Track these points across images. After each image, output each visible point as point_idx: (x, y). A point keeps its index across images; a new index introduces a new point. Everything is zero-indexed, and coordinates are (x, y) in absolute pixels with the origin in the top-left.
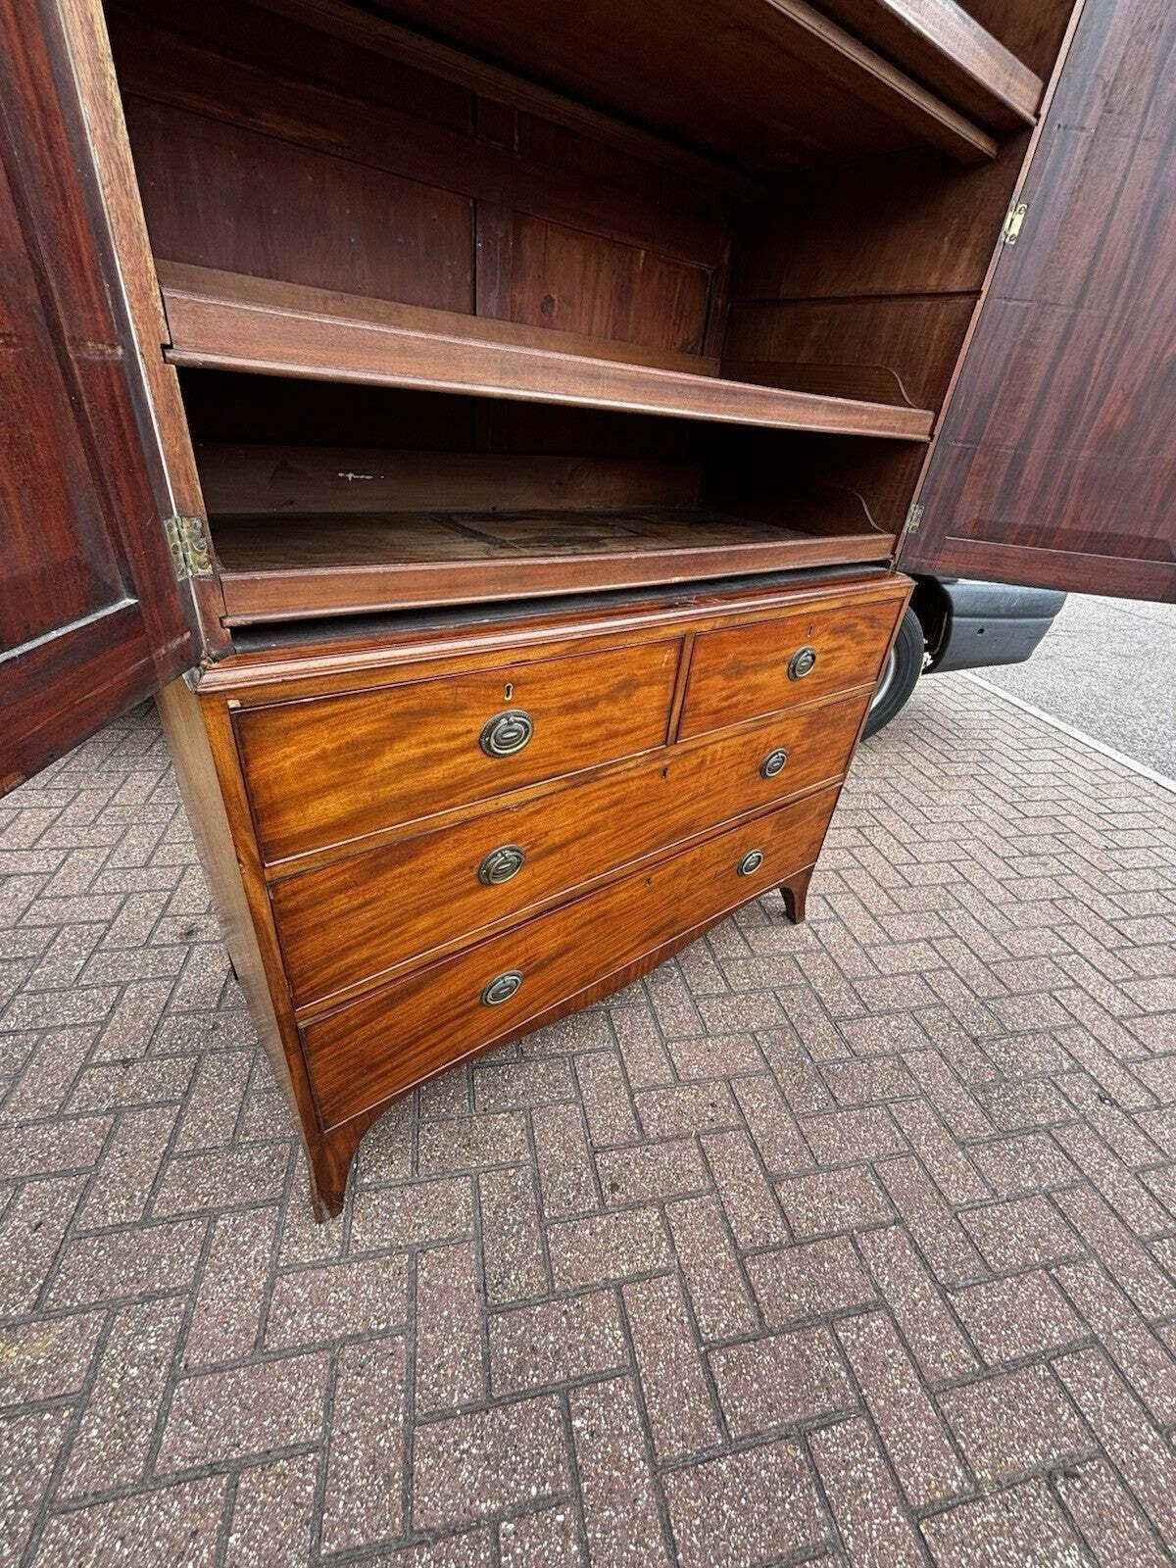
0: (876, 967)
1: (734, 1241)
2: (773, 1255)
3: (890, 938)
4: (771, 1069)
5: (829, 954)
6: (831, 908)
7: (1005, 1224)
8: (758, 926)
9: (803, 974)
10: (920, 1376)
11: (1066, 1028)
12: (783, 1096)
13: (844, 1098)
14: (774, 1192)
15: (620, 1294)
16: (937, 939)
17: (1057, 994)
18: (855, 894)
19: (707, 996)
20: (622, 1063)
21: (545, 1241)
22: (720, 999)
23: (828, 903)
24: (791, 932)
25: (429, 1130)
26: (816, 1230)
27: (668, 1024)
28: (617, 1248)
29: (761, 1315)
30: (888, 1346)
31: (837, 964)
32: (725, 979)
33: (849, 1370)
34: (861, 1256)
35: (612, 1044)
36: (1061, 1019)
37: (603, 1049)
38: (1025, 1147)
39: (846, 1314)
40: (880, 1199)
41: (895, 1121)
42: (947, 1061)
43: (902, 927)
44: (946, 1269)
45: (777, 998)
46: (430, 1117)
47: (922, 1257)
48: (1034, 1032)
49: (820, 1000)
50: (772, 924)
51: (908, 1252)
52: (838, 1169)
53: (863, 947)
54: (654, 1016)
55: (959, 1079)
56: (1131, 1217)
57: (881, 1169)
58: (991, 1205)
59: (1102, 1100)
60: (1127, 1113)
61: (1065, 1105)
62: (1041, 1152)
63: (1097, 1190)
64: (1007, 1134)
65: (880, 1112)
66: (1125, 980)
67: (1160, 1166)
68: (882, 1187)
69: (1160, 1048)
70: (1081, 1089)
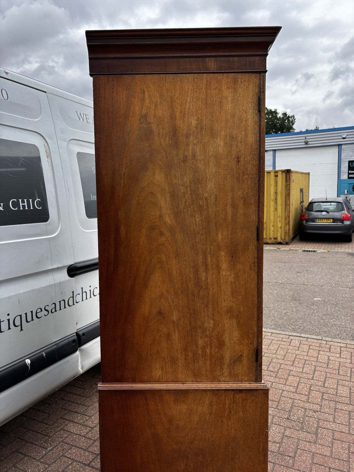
4: (274, 463)
7: (338, 451)
12: (284, 466)
13: (291, 454)
38: (321, 433)
40: (323, 468)
41: (303, 450)
42: (291, 428)
48: (291, 407)
55: (297, 430)
56: (344, 431)
57: (315, 461)
58: (332, 450)
59: (315, 412)
60: (320, 411)
61: (313, 419)
62: (323, 432)
63: (336, 431)
64: (316, 434)
65: (299, 451)
66: (286, 382)
67: (334, 418)
68: (320, 465)
69: (307, 393)
70: (311, 413)
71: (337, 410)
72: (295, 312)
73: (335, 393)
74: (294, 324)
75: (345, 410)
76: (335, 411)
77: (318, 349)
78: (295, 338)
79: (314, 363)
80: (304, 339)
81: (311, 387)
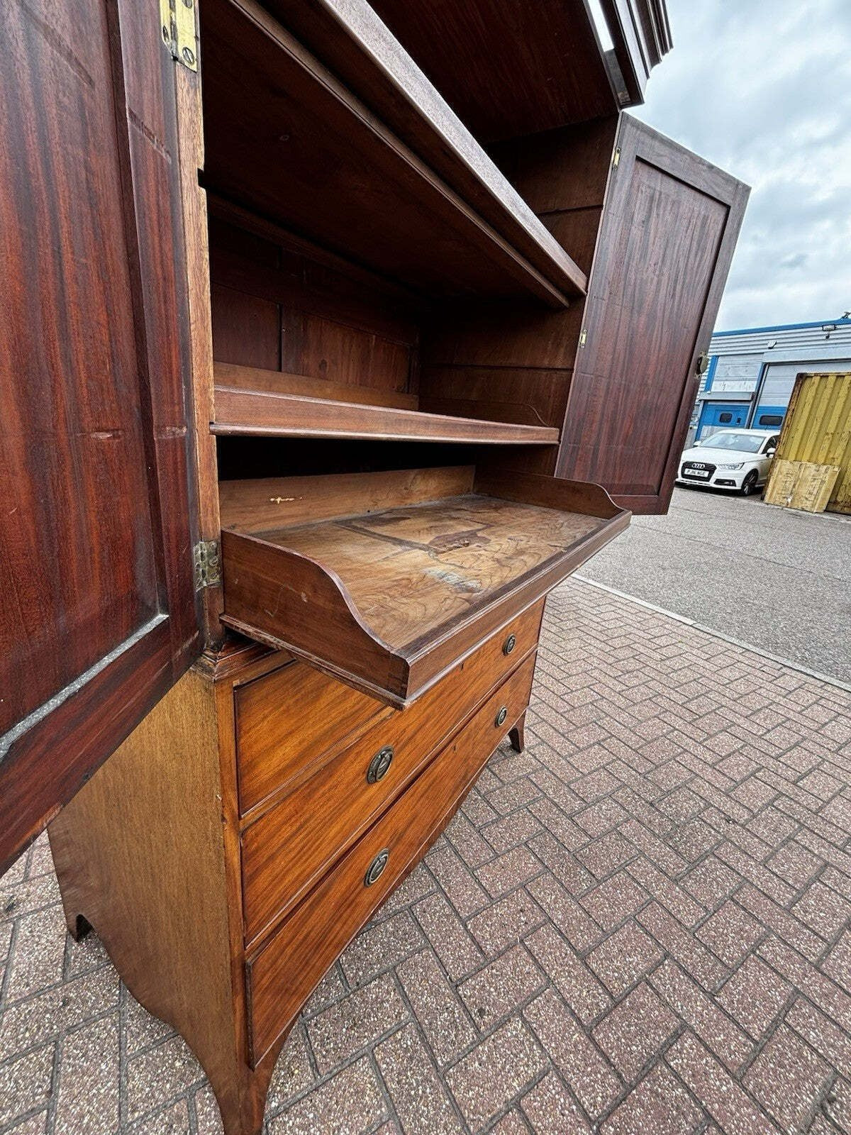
0: (577, 769)
1: (579, 1020)
2: (607, 1020)
3: (577, 747)
4: (547, 867)
5: (548, 769)
6: (536, 735)
7: (721, 930)
8: (498, 761)
9: (539, 789)
10: (727, 1071)
11: (692, 780)
12: (562, 885)
13: (599, 873)
14: (587, 967)
15: (521, 1111)
16: (604, 740)
17: (678, 759)
18: (546, 722)
19: (486, 825)
20: (448, 899)
21: (448, 1090)
22: (495, 825)
23: (534, 733)
24: (519, 760)
25: (316, 1025)
26: (624, 985)
27: (468, 857)
28: (503, 1068)
29: (619, 1076)
30: (701, 1057)
31: (555, 775)
32: (493, 808)
33: (689, 1090)
34: (658, 994)
35: (435, 887)
36: (687, 775)
37: (431, 893)
38: (707, 869)
39: (668, 1045)
40: (650, 943)
41: (633, 879)
42: (643, 824)
43: (582, 737)
44: (706, 979)
45: (530, 812)
46: (312, 1011)
47: (690, 976)
48: (678, 788)
49: (556, 805)
50: (506, 757)
51: (681, 976)
52: (617, 930)
53: (565, 758)
54: (456, 853)
55: (654, 834)
56: (775, 896)
57: (641, 919)
58: (708, 919)
59: (728, 821)
60: (743, 826)
61: (713, 832)
62: (716, 870)
63: (752, 884)
64: (694, 864)
65: (622, 875)
66: (705, 740)
67: (772, 855)
68: (647, 933)
69: (738, 778)
70: (715, 818)
71: (792, 843)
72: (834, 632)
73: (814, 807)
74: (812, 650)
75: (815, 855)
76: (783, 844)
77: (840, 711)
78: (794, 673)
79: (804, 732)
80: (818, 682)
81: (758, 770)
